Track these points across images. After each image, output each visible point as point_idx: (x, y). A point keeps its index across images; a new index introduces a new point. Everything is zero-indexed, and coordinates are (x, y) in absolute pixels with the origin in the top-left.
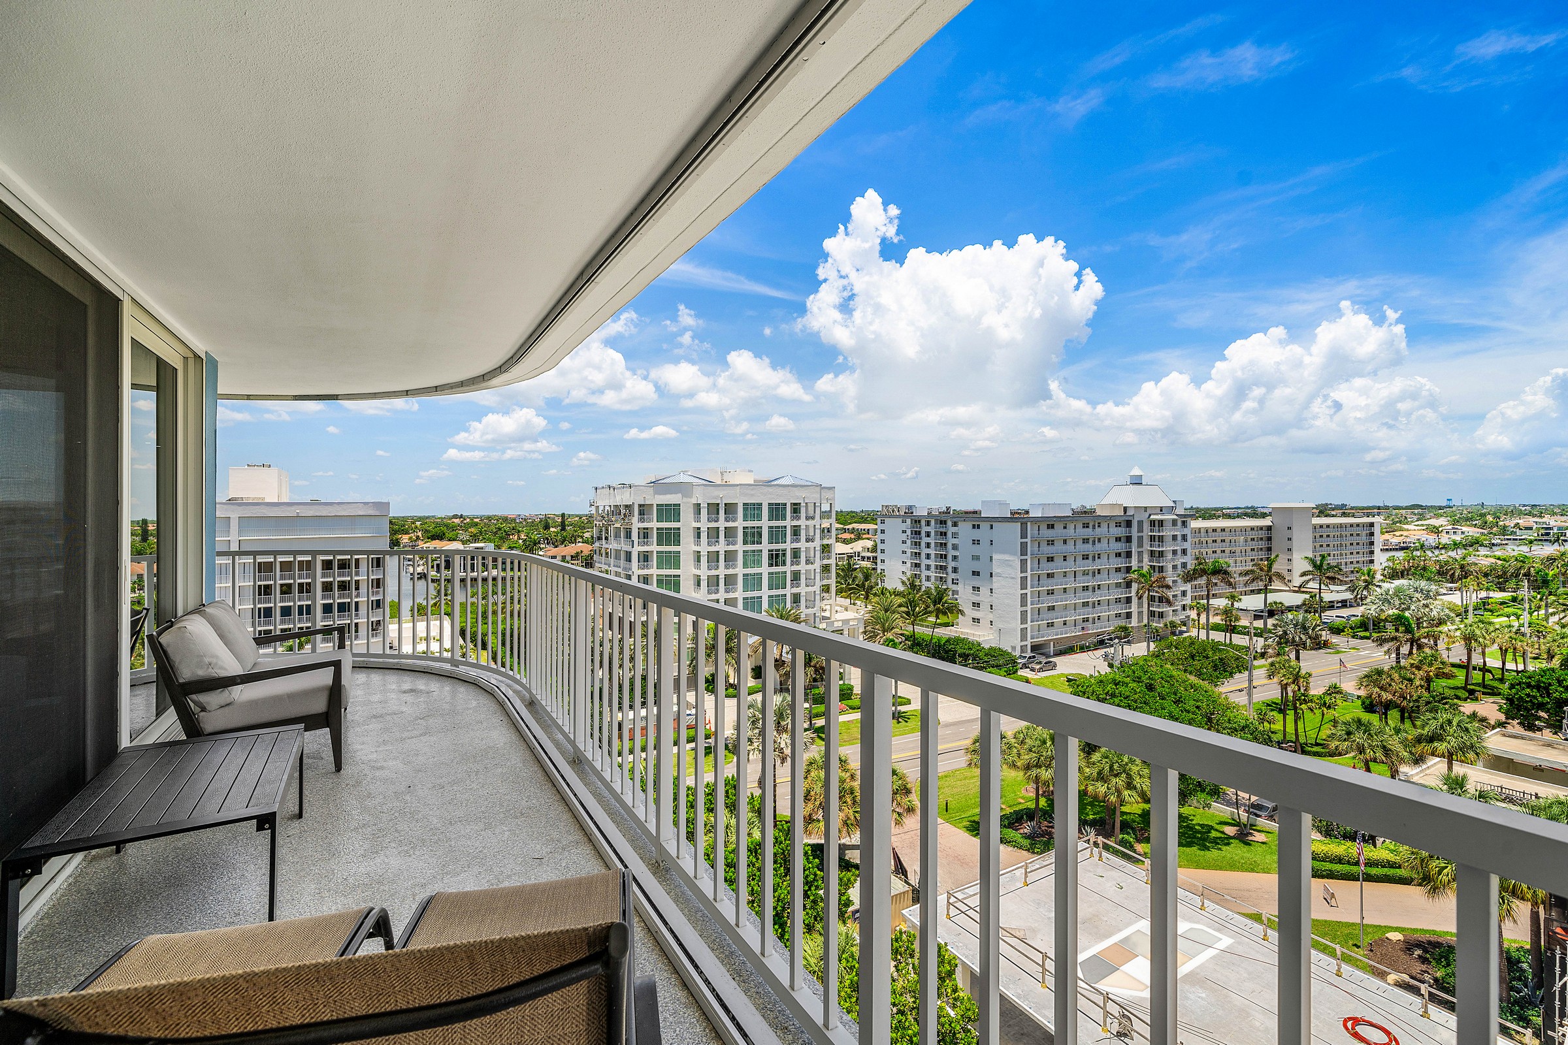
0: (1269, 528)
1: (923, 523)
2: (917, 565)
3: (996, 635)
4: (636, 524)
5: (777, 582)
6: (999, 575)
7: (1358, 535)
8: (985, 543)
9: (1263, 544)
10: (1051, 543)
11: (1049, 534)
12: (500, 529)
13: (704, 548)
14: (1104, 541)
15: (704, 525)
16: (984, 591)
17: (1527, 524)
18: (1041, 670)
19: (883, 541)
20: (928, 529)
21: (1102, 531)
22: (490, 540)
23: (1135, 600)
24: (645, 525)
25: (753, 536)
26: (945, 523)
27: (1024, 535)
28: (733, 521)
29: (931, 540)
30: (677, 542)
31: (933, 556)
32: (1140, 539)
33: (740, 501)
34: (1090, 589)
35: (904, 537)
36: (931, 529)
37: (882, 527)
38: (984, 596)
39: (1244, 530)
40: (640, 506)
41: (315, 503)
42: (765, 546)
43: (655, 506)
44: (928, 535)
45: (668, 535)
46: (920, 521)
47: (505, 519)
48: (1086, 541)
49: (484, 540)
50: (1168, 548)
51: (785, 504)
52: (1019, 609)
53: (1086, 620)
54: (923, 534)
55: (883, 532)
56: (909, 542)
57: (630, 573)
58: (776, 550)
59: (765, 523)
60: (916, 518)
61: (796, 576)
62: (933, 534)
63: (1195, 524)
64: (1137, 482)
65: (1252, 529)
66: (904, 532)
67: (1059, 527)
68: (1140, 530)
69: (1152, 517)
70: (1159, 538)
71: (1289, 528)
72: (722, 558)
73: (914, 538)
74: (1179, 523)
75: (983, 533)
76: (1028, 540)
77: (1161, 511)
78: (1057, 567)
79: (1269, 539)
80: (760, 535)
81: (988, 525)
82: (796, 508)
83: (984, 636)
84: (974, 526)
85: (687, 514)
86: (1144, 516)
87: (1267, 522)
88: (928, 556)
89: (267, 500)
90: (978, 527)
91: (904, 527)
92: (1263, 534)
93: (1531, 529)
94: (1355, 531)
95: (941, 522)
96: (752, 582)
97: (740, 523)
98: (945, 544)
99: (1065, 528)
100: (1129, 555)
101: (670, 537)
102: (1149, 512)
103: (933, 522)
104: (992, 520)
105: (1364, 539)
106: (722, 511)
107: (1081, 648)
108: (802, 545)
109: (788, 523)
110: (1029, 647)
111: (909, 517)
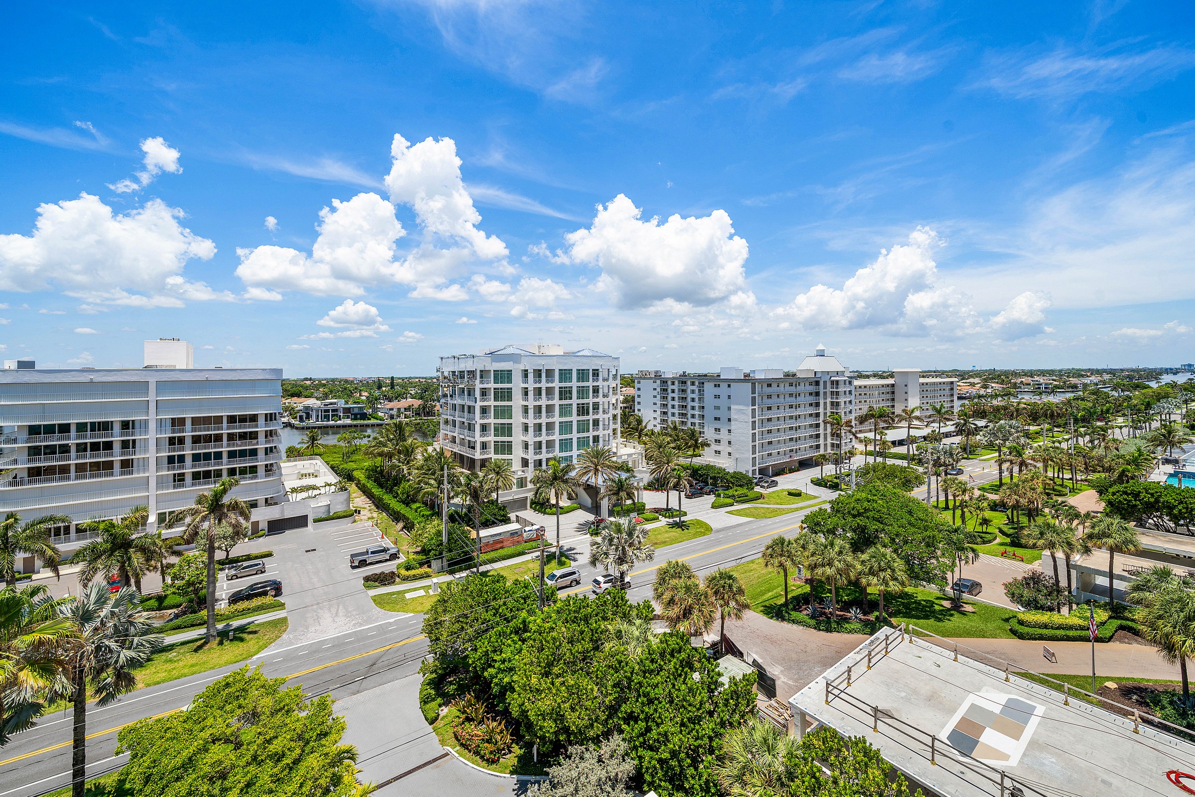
0: (893, 385)
1: (669, 383)
2: (665, 413)
3: (734, 463)
4: (478, 386)
5: (583, 427)
6: (736, 420)
7: (944, 389)
8: (724, 397)
9: (889, 396)
10: (769, 397)
11: (768, 390)
12: (345, 389)
13: (531, 403)
14: (802, 395)
15: (531, 385)
16: (724, 431)
17: (1027, 382)
18: (768, 487)
19: (639, 396)
20: (673, 387)
21: (801, 388)
22: (339, 397)
23: (822, 436)
24: (485, 386)
25: (565, 393)
26: (685, 383)
27: (753, 392)
28: (552, 383)
29: (676, 395)
30: (510, 399)
31: (677, 407)
32: (825, 393)
33: (556, 367)
34: (794, 429)
35: (655, 393)
36: (676, 387)
37: (637, 386)
38: (724, 435)
39: (878, 387)
40: (481, 371)
41: (219, 369)
42: (575, 401)
43: (492, 372)
44: (673, 391)
45: (503, 393)
46: (666, 382)
47: (346, 381)
48: (791, 395)
49: (335, 397)
50: (842, 400)
51: (589, 370)
52: (751, 444)
53: (791, 451)
54: (669, 391)
55: (638, 389)
56: (659, 397)
57: (474, 422)
58: (583, 404)
59: (574, 384)
60: (665, 380)
61: (596, 423)
62: (676, 391)
63: (857, 383)
64: (821, 354)
65: (883, 386)
66: (655, 389)
67: (774, 385)
68: (825, 388)
69: (832, 378)
70: (836, 393)
71: (906, 385)
72: (544, 410)
73: (663, 393)
74: (848, 382)
75: (723, 390)
76: (756, 395)
77: (838, 374)
78: (773, 414)
79: (893, 393)
80: (570, 392)
81: (726, 384)
82: (596, 373)
83: (725, 463)
84: (715, 386)
85: (517, 377)
86: (827, 378)
87: (891, 381)
88: (673, 407)
89: (177, 368)
90: (719, 386)
91: (654, 386)
92: (889, 389)
93: (1030, 384)
94: (942, 386)
95: (682, 382)
96: (566, 427)
97: (556, 384)
98: (686, 398)
99: (778, 386)
100: (818, 404)
101: (505, 395)
102: (830, 375)
103: (676, 383)
104: (729, 382)
105: (947, 392)
106: (544, 375)
107: (789, 470)
108: (600, 399)
109: (590, 384)
110: (757, 471)
111: (658, 379)
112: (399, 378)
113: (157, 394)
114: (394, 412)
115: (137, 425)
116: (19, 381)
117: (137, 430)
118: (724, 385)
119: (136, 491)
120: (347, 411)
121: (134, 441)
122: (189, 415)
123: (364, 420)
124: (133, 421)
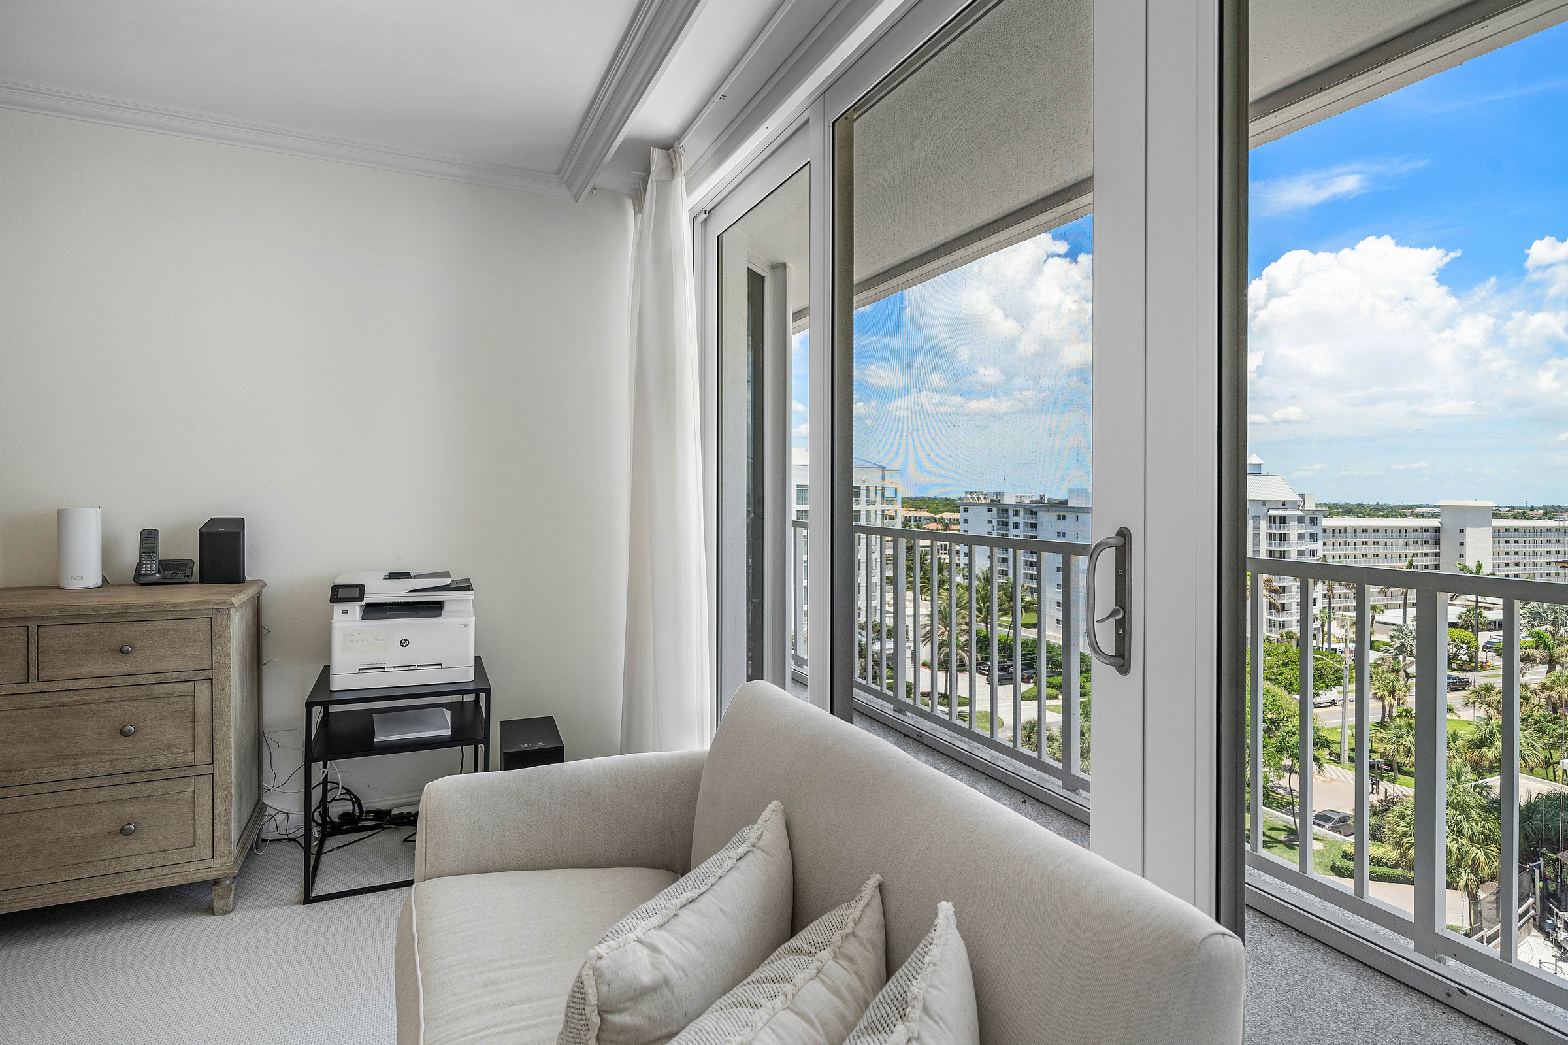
0: (1437, 530)
1: (1011, 513)
2: (1002, 561)
9: (1428, 548)
20: (1016, 519)
26: (1036, 512)
29: (1020, 532)
32: (1255, 537)
33: (797, 482)
36: (1020, 519)
37: (966, 516)
39: (1404, 531)
44: (1016, 526)
46: (1007, 511)
54: (1011, 525)
55: (966, 521)
60: (1005, 507)
62: (1021, 525)
63: (1327, 522)
64: (1255, 471)
65: (1415, 530)
66: (990, 522)
68: (1256, 527)
69: (1270, 512)
70: (1281, 537)
71: (1462, 531)
73: (1000, 529)
74: (1307, 520)
75: (1069, 525)
77: (1284, 505)
79: (1437, 543)
81: (1074, 516)
84: (1059, 517)
86: (1261, 511)
87: (1434, 523)
90: (1064, 518)
91: (989, 516)
92: (1429, 536)
95: (1031, 512)
98: (1036, 537)
102: (1267, 506)
103: (1022, 513)
104: (1078, 513)
111: (995, 505)
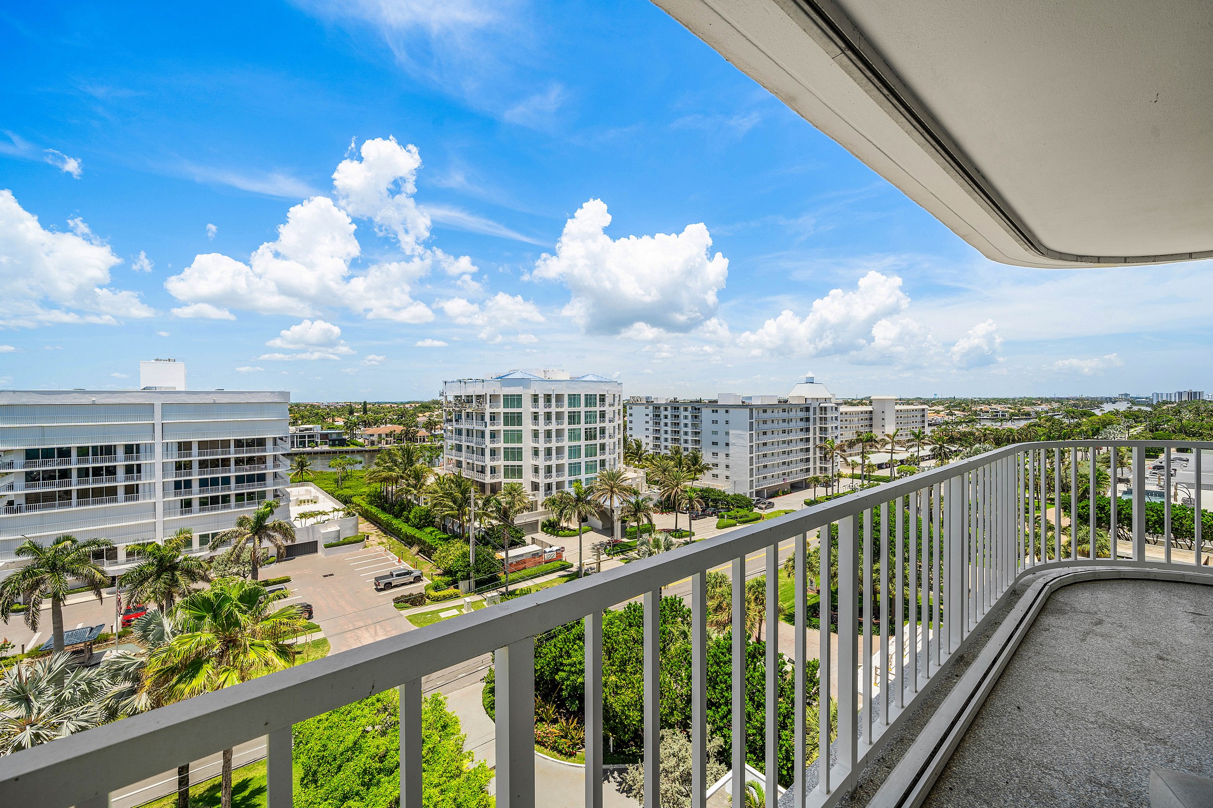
0: (871, 412)
1: (662, 409)
2: (657, 438)
3: (732, 485)
4: (488, 410)
5: (591, 452)
6: (734, 444)
7: (916, 416)
8: (722, 422)
9: (867, 423)
10: (765, 422)
11: (764, 416)
12: (317, 414)
13: (542, 427)
14: (794, 421)
15: (541, 410)
16: (721, 456)
17: (986, 410)
18: (766, 508)
19: (631, 422)
20: (666, 413)
21: (792, 414)
23: (812, 460)
24: (495, 410)
25: (573, 418)
26: (678, 408)
27: (751, 418)
28: (561, 407)
29: (669, 421)
30: (520, 423)
31: (669, 432)
32: (815, 419)
33: (566, 393)
34: (787, 453)
35: (648, 419)
36: (668, 413)
37: (630, 411)
38: (721, 459)
39: (857, 413)
40: (491, 396)
42: (583, 426)
43: (502, 396)
44: (666, 417)
45: (513, 418)
46: (659, 408)
48: (784, 421)
50: (829, 426)
51: (596, 395)
52: (749, 467)
53: (784, 474)
54: (662, 416)
55: (631, 415)
56: (651, 423)
57: (483, 446)
58: (590, 429)
59: (582, 409)
60: (658, 406)
61: (603, 447)
62: (669, 417)
64: (811, 381)
65: (862, 413)
66: (647, 415)
67: (769, 411)
68: (815, 414)
69: (821, 405)
70: (824, 419)
71: (883, 412)
72: (554, 434)
73: (656, 419)
74: (834, 409)
75: (721, 415)
76: (754, 420)
77: (825, 401)
78: (767, 439)
79: (871, 419)
80: (579, 417)
81: (724, 410)
82: (603, 398)
83: (724, 486)
84: (713, 411)
85: (527, 402)
86: (816, 404)
87: (870, 408)
88: (666, 432)
90: (717, 411)
91: (647, 411)
92: (867, 416)
93: (988, 412)
94: (915, 413)
95: (675, 408)
96: (575, 452)
97: (566, 409)
98: (678, 424)
100: (808, 430)
101: (515, 419)
102: (819, 401)
103: (669, 408)
104: (727, 408)
105: (919, 419)
106: (553, 400)
107: (783, 492)
108: (606, 424)
109: (598, 409)
110: (754, 493)
111: (651, 405)
112: (370, 404)
113: (163, 417)
114: (375, 438)
115: (142, 449)
116: (16, 403)
117: (142, 454)
118: (722, 411)
119: (142, 518)
120: (324, 437)
121: (139, 466)
122: (195, 439)
123: (343, 446)
124: (138, 445)
